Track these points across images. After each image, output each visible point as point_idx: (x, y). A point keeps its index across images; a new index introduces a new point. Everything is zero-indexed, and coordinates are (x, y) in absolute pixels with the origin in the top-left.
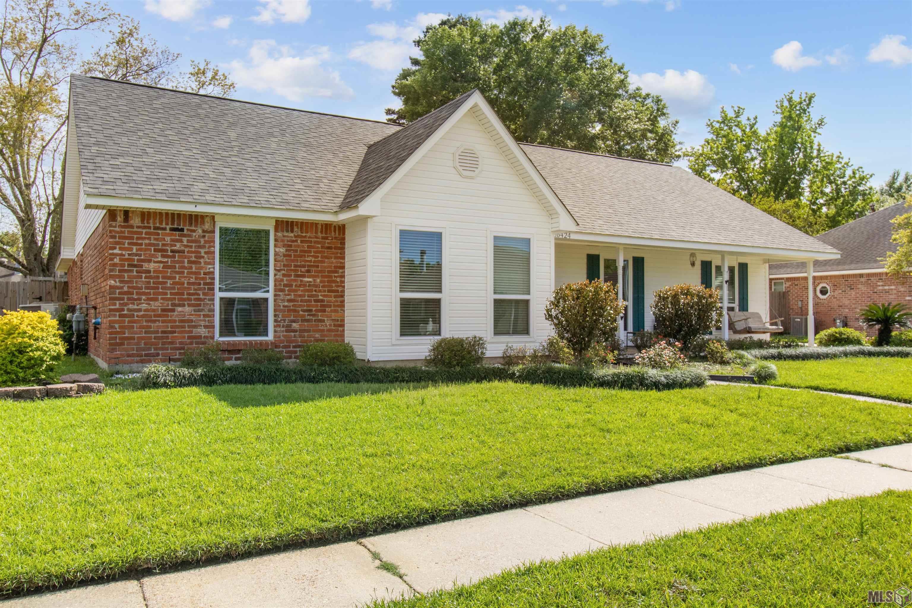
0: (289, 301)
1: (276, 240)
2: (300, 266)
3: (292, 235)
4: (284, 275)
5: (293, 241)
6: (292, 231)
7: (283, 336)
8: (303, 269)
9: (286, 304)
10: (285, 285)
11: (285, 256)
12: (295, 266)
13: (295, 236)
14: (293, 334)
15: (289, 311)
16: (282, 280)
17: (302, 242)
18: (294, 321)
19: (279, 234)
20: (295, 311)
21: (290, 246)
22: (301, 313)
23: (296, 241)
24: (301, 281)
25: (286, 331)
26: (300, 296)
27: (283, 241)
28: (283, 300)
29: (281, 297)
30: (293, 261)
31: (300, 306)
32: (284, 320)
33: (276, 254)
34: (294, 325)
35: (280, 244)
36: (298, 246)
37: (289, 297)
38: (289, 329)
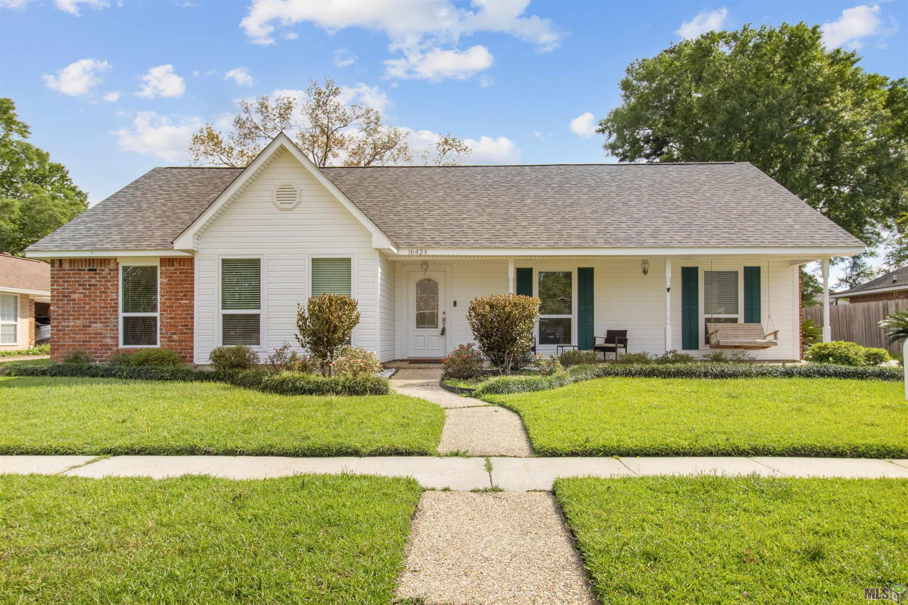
0: (171, 318)
1: (161, 273)
2: (178, 292)
3: (173, 268)
4: (167, 299)
5: (174, 273)
6: (173, 266)
7: (167, 345)
8: (181, 294)
9: (168, 321)
10: (168, 307)
11: (167, 284)
12: (175, 292)
13: (175, 270)
14: (173, 343)
15: (170, 326)
16: (165, 303)
17: (180, 273)
18: (174, 334)
19: (163, 269)
20: (175, 326)
21: (172, 277)
22: (180, 327)
23: (176, 273)
24: (180, 303)
25: (169, 341)
26: (179, 314)
27: (166, 273)
28: (166, 318)
29: (165, 316)
30: (173, 288)
31: (179, 322)
32: (167, 333)
33: (161, 284)
34: (174, 336)
35: (163, 276)
36: (178, 277)
37: (170, 316)
38: (171, 340)
